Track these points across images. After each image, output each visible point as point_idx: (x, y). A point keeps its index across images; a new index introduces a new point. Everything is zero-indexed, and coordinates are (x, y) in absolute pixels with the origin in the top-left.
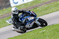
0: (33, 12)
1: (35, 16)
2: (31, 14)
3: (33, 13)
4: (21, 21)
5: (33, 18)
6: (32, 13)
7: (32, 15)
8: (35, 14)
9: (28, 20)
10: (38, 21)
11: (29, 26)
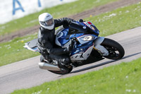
0: (90, 23)
1: (94, 33)
2: (85, 28)
3: (89, 26)
4: (60, 45)
5: (90, 38)
6: (87, 27)
7: (88, 31)
8: (95, 27)
9: (78, 43)
10: (102, 44)
11: (81, 56)
